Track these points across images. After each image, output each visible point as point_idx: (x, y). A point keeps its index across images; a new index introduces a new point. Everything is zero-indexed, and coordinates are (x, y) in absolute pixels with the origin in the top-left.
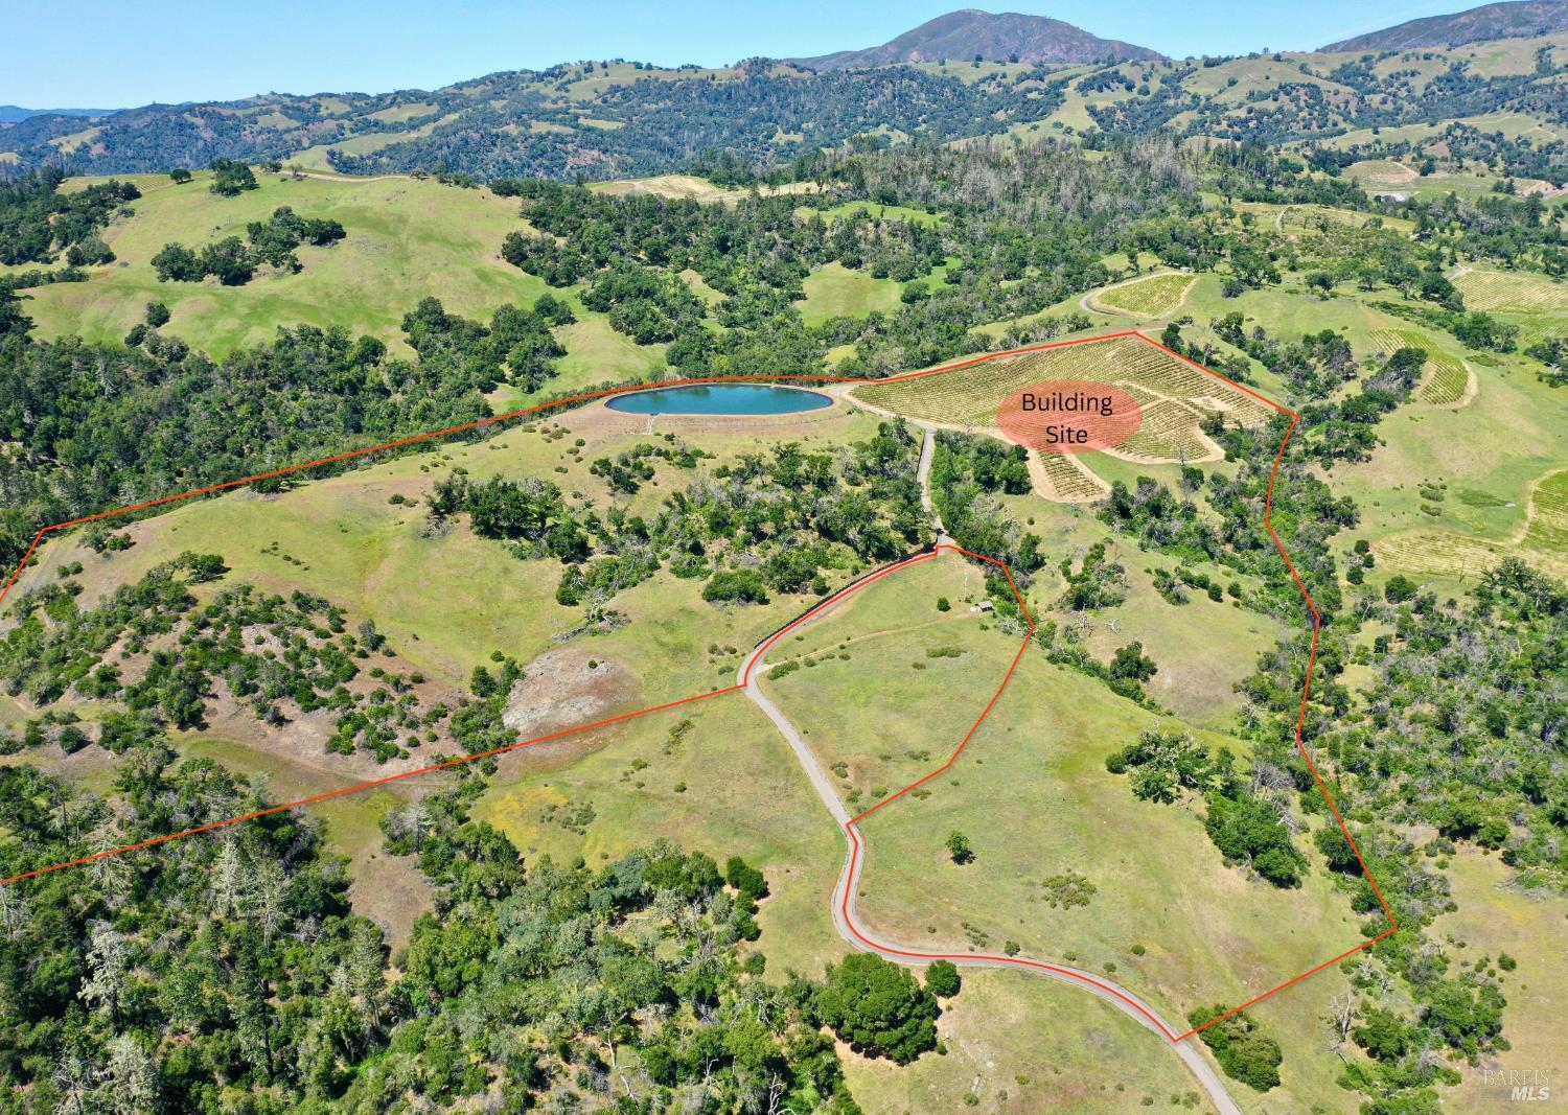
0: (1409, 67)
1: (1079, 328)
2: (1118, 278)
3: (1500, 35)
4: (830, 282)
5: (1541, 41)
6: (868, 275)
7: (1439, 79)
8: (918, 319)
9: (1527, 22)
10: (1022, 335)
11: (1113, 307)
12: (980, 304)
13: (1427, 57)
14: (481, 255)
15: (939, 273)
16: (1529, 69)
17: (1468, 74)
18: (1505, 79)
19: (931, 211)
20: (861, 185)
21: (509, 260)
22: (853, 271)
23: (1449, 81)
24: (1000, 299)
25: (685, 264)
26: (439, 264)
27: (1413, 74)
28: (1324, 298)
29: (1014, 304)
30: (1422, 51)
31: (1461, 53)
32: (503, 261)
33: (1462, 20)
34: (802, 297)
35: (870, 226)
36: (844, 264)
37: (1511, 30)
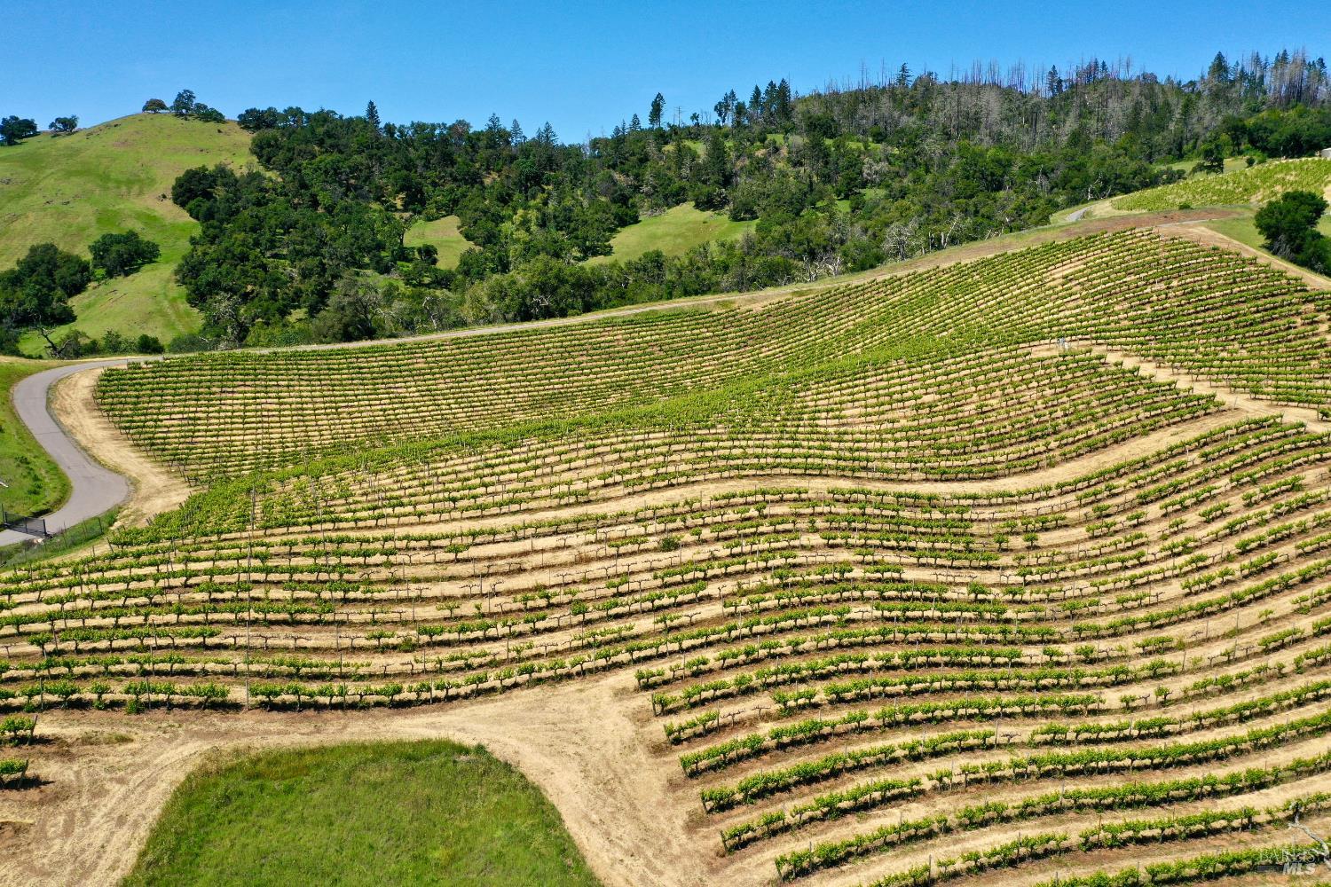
4: (660, 230)
6: (726, 217)
14: (141, 193)
21: (176, 201)
25: (451, 207)
26: (57, 202)
32: (169, 202)
34: (608, 251)
35: (763, 152)
36: (697, 206)
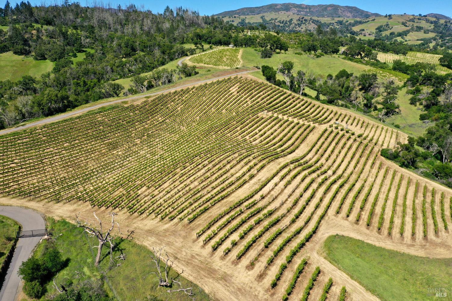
0: (231, 19)
1: (189, 75)
2: (192, 52)
3: (248, 15)
4: (3, 63)
5: (261, 15)
6: (32, 58)
7: (240, 23)
8: (62, 79)
9: (253, 12)
10: (146, 83)
11: (202, 65)
12: (109, 68)
13: (235, 17)
15: (81, 57)
16: (261, 21)
17: (247, 21)
18: (257, 23)
19: (75, 28)
20: (31, 14)
22: (23, 56)
23: (242, 23)
24: (122, 65)
27: (233, 21)
28: (318, 57)
29: (133, 68)
30: (233, 16)
31: (243, 17)
33: (238, 11)
35: (34, 32)
37: (250, 14)
